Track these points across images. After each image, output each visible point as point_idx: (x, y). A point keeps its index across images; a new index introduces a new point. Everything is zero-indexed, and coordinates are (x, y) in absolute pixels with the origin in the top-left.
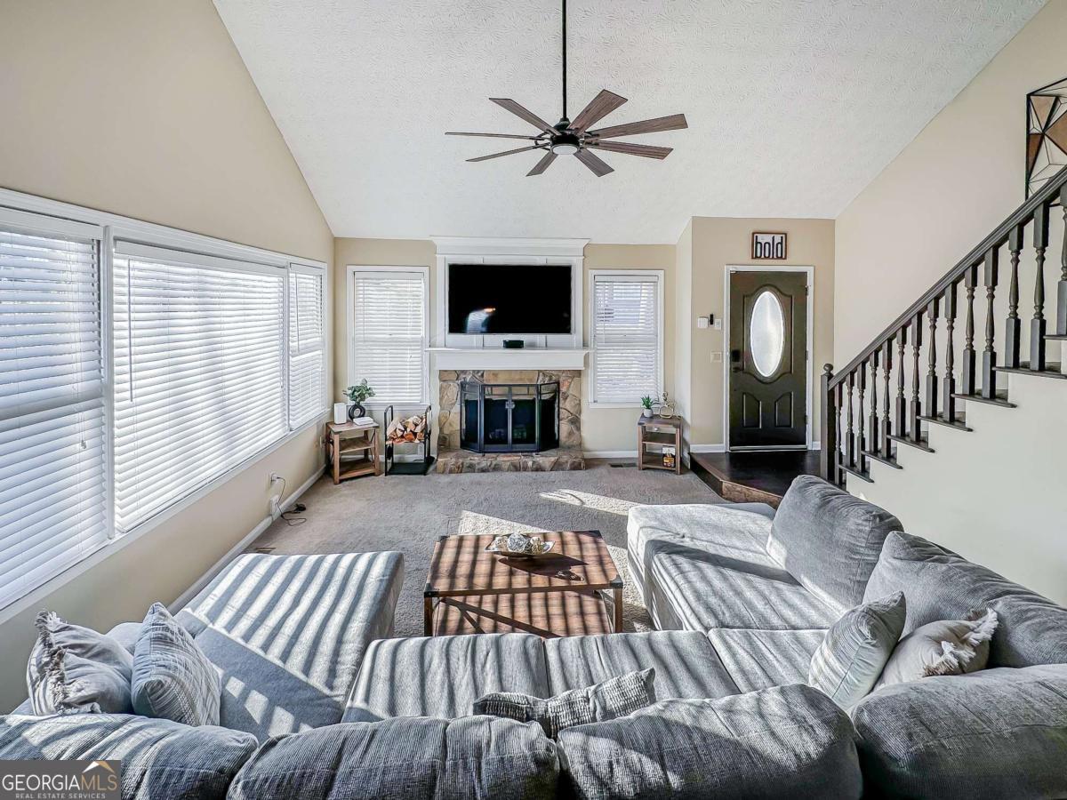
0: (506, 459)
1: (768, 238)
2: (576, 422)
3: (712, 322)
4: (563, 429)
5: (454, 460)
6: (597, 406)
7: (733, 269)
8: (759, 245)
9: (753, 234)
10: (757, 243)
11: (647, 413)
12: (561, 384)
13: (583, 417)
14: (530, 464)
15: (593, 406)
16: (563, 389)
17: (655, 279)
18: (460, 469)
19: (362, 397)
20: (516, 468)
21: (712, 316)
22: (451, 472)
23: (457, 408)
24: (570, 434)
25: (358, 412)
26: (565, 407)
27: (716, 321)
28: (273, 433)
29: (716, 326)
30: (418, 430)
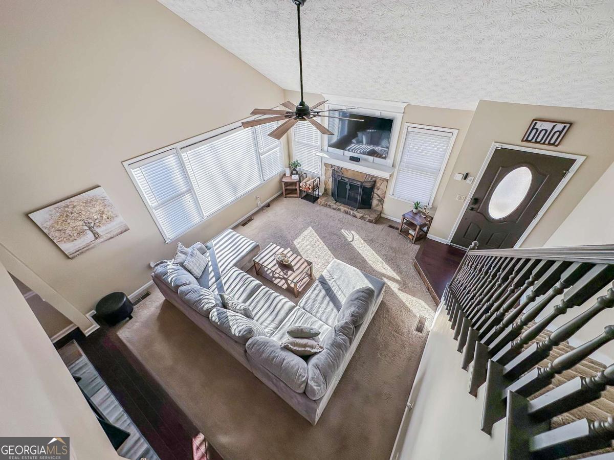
0: (343, 208)
1: (548, 126)
2: (381, 201)
3: (465, 178)
4: (375, 202)
5: (324, 201)
6: (393, 197)
7: (499, 146)
8: (534, 131)
9: (534, 120)
10: (533, 128)
11: (415, 211)
12: (377, 182)
13: (386, 200)
14: (352, 213)
15: (391, 197)
16: (378, 185)
17: (450, 135)
18: (326, 205)
19: (296, 167)
20: (346, 213)
21: (467, 174)
22: (322, 205)
23: (331, 180)
24: (377, 205)
25: (294, 172)
26: (377, 192)
27: (469, 178)
28: (256, 183)
29: (468, 181)
30: (310, 187)
